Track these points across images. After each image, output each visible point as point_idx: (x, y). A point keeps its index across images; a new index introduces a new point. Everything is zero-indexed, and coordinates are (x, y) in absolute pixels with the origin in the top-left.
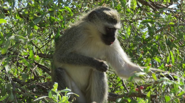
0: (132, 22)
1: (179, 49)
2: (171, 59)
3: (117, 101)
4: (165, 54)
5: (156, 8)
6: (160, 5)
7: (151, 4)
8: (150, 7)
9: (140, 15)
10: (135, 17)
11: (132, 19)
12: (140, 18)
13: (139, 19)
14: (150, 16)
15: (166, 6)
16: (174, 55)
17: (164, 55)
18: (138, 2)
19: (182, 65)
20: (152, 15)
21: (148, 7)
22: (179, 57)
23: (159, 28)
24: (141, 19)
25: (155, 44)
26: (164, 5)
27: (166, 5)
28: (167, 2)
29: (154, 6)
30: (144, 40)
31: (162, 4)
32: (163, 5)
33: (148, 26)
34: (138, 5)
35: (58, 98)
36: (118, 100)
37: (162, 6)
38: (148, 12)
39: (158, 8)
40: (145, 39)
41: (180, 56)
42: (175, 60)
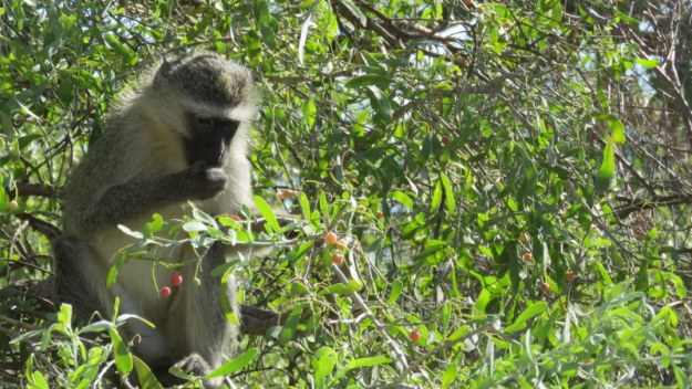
0: (319, 84)
1: (469, 167)
2: (444, 197)
3: (270, 333)
4: (426, 182)
5: (398, 38)
6: (412, 29)
7: (381, 24)
8: (380, 33)
9: (346, 60)
10: (329, 68)
11: (319, 74)
12: (345, 69)
13: (343, 73)
14: (376, 64)
15: (429, 31)
16: (454, 185)
17: (423, 184)
18: (343, 20)
19: (476, 217)
20: (382, 59)
21: (372, 36)
22: (471, 191)
23: (407, 102)
24: (348, 74)
25: (392, 151)
26: (422, 28)
27: (429, 27)
28: (432, 20)
29: (390, 32)
30: (358, 140)
31: (416, 26)
32: (421, 26)
33: (370, 94)
34: (342, 28)
35: (76, 352)
36: (272, 331)
37: (418, 30)
38: (371, 50)
39: (405, 38)
40: (362, 134)
41: (474, 187)
42: (458, 199)
